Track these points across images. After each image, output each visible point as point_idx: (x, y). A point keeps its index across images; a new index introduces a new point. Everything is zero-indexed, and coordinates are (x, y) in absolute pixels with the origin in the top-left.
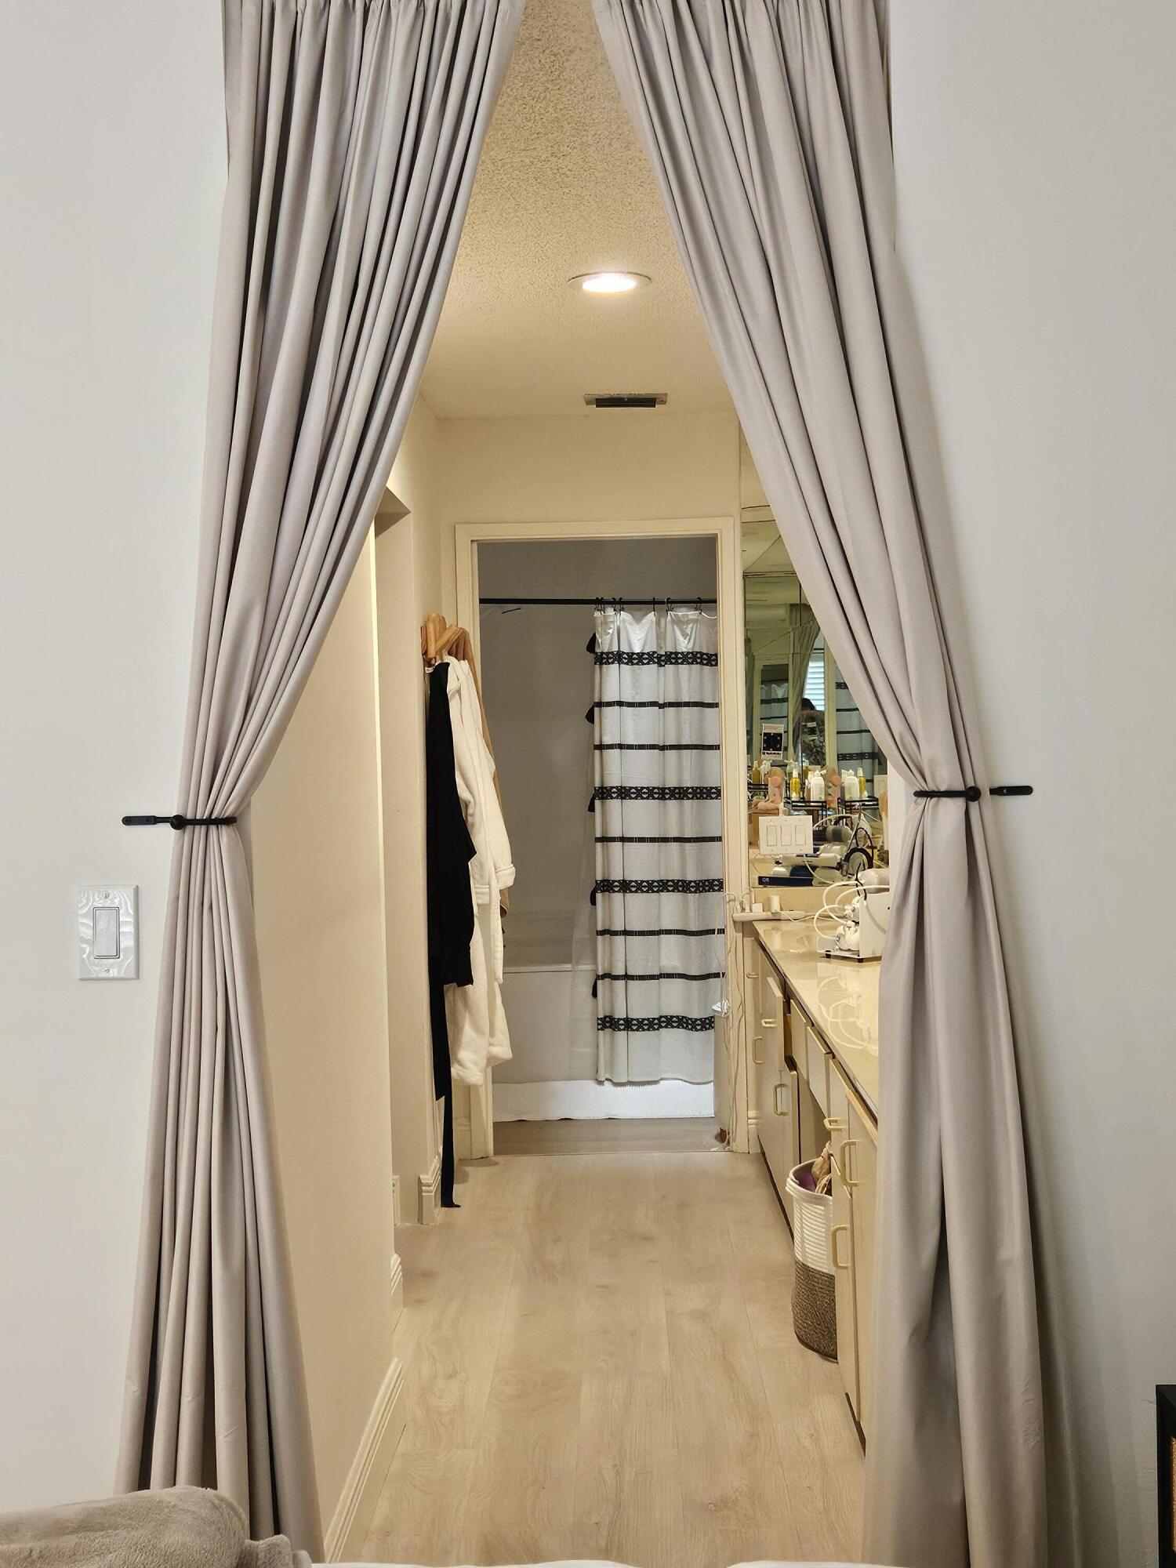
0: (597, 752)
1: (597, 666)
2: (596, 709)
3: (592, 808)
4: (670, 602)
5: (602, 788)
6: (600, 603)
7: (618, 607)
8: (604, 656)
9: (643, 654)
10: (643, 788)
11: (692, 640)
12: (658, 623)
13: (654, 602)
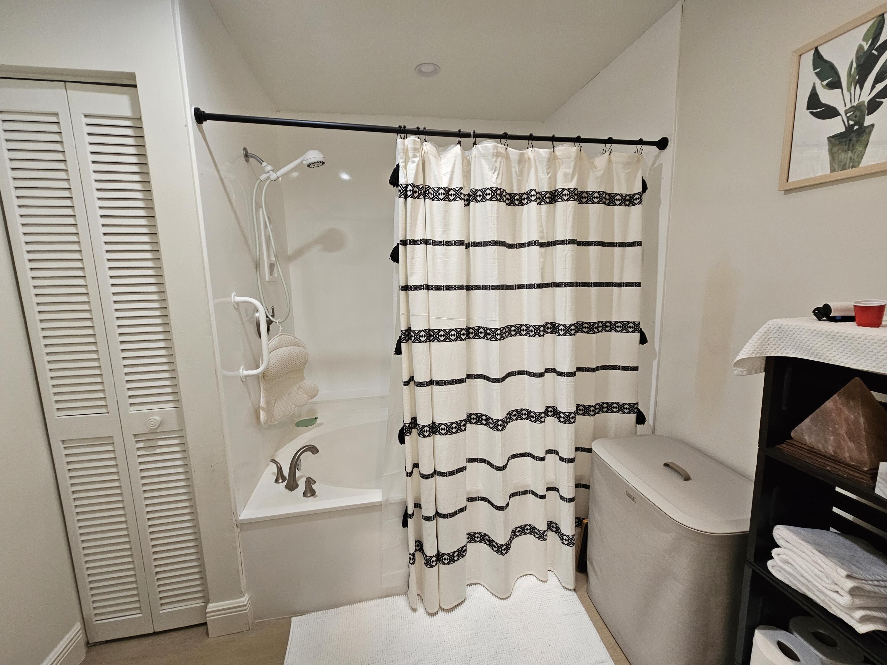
0: (403, 293)
1: (402, 200)
2: (401, 247)
3: (398, 351)
4: (477, 136)
5: (409, 330)
6: (403, 131)
7: (423, 137)
8: (410, 188)
9: (450, 190)
10: (451, 330)
11: (500, 176)
12: (463, 157)
13: (459, 135)
